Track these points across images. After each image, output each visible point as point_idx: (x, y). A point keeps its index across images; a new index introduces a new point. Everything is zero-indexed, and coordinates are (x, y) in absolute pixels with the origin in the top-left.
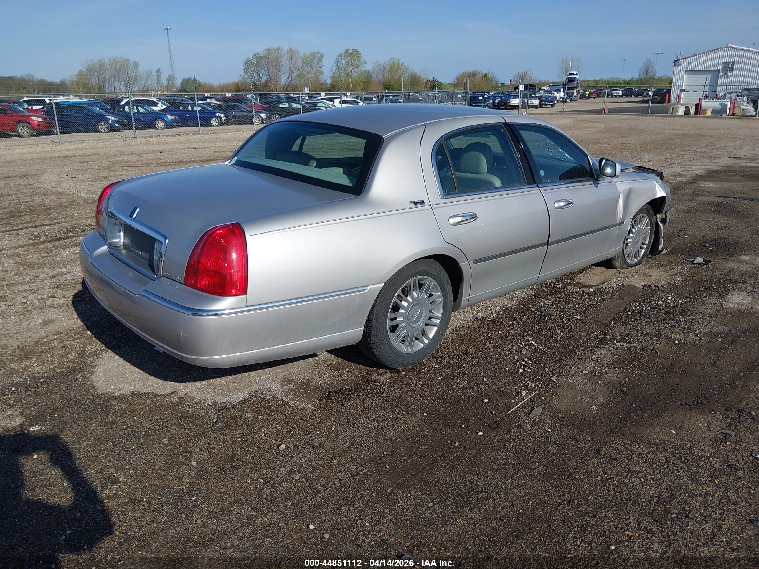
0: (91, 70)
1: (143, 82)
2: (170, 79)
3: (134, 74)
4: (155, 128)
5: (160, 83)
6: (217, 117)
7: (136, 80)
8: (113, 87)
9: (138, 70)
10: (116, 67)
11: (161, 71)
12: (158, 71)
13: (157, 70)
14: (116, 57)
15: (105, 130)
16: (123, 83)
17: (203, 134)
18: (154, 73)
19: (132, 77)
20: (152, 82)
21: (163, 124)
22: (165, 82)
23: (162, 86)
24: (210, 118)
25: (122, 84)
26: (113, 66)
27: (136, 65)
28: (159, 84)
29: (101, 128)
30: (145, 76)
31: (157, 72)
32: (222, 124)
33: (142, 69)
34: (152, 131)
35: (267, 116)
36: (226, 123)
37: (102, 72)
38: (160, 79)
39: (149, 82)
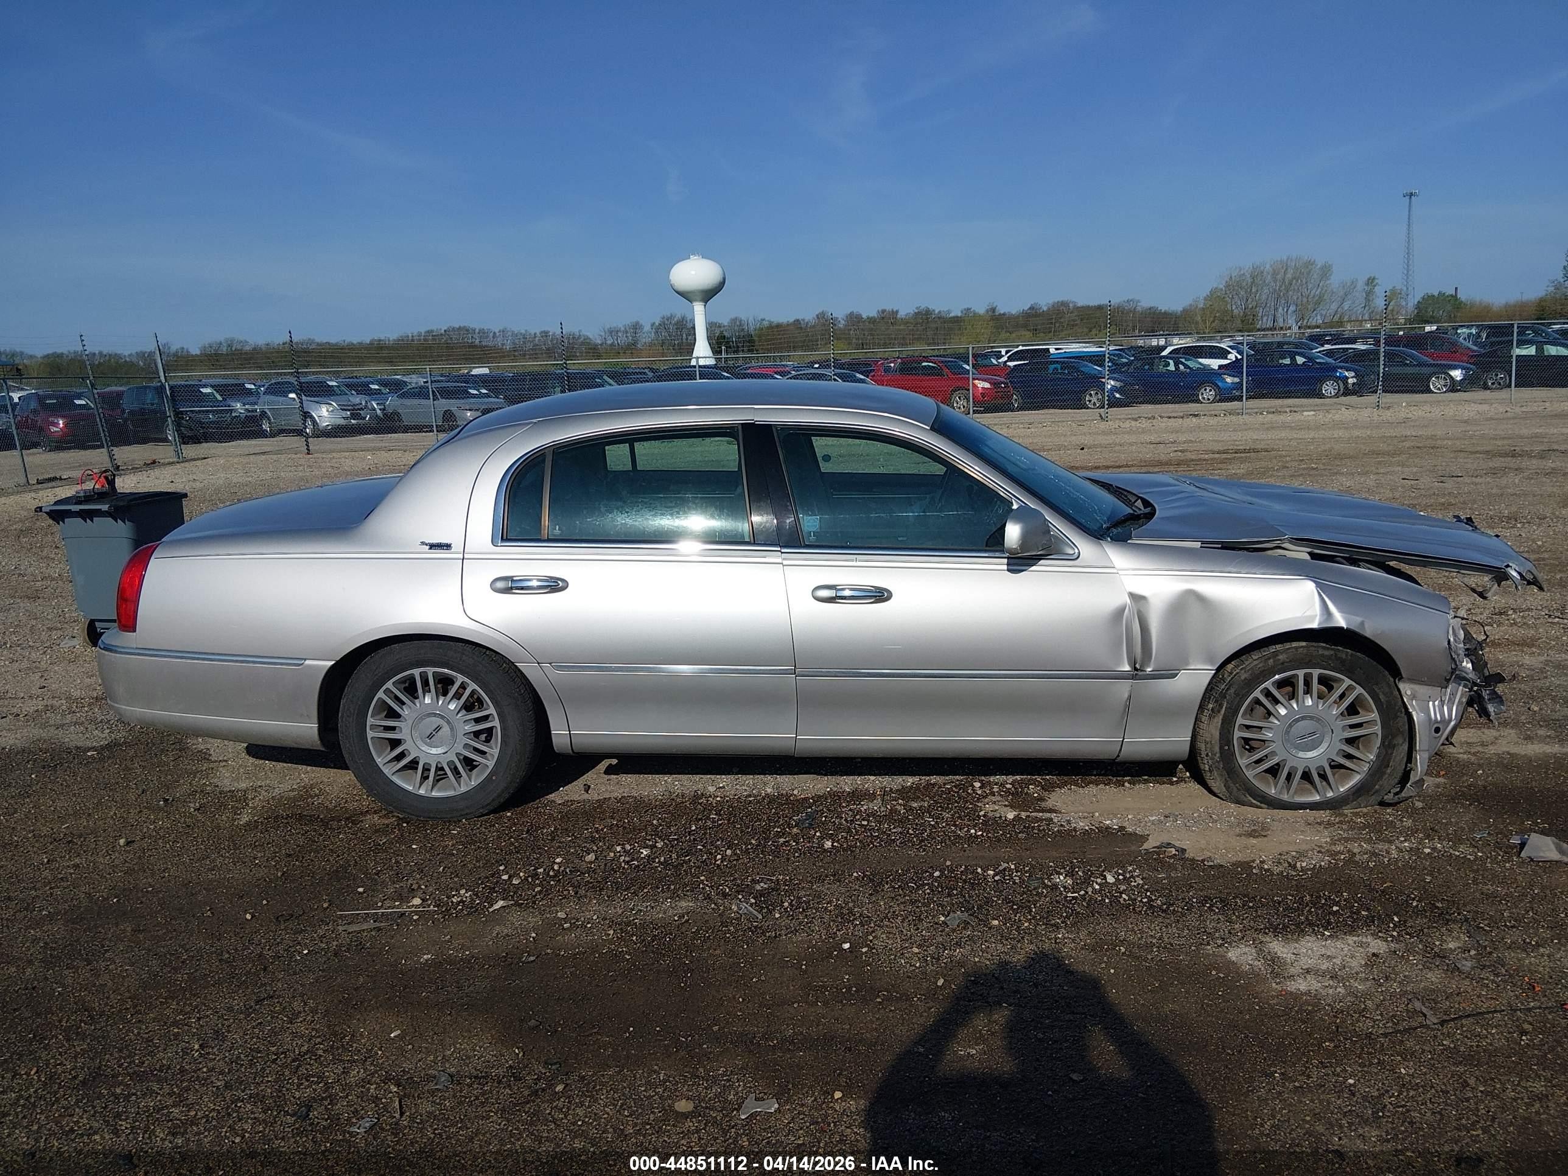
0: (1234, 286)
1: (1334, 306)
2: (1391, 296)
3: (1319, 290)
4: (1198, 401)
5: (1369, 306)
6: (1337, 378)
7: (1320, 301)
8: (1271, 317)
9: (1328, 282)
10: (1284, 280)
11: (1376, 281)
12: (1371, 281)
13: (1369, 279)
14: (1287, 259)
15: (1094, 404)
16: (1292, 308)
17: (1250, 414)
18: (1361, 285)
19: (1314, 296)
20: (1354, 305)
21: (1213, 393)
22: (1380, 303)
23: (1372, 312)
24: (1322, 380)
25: (1289, 312)
26: (1279, 277)
27: (1326, 271)
28: (1367, 308)
29: (1090, 401)
30: (1342, 293)
31: (1367, 284)
32: (1347, 392)
33: (1335, 280)
34: (1192, 407)
35: (1465, 375)
36: (1357, 391)
37: (1254, 290)
38: (1371, 299)
39: (1346, 306)
